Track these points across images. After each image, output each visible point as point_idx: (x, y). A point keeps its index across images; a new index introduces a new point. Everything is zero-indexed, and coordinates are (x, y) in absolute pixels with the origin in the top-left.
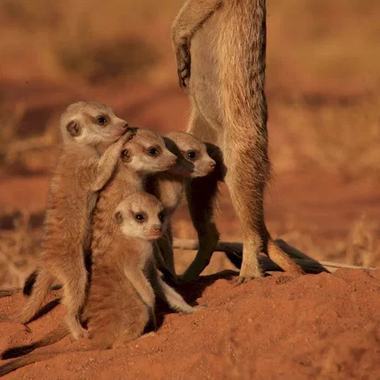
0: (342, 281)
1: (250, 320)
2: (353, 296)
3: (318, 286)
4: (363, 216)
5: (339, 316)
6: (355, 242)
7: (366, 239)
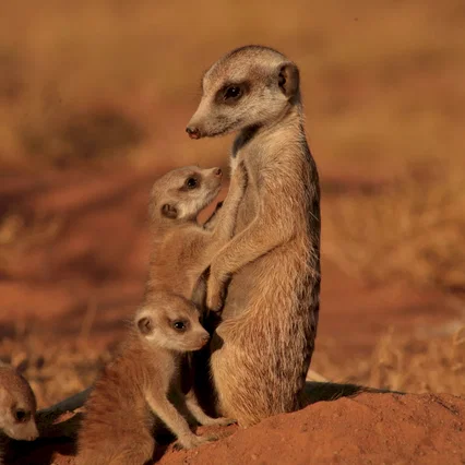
0: (365, 408)
1: (254, 457)
2: (379, 427)
3: (336, 415)
4: (391, 329)
5: (363, 452)
6: (381, 361)
7: (394, 357)
